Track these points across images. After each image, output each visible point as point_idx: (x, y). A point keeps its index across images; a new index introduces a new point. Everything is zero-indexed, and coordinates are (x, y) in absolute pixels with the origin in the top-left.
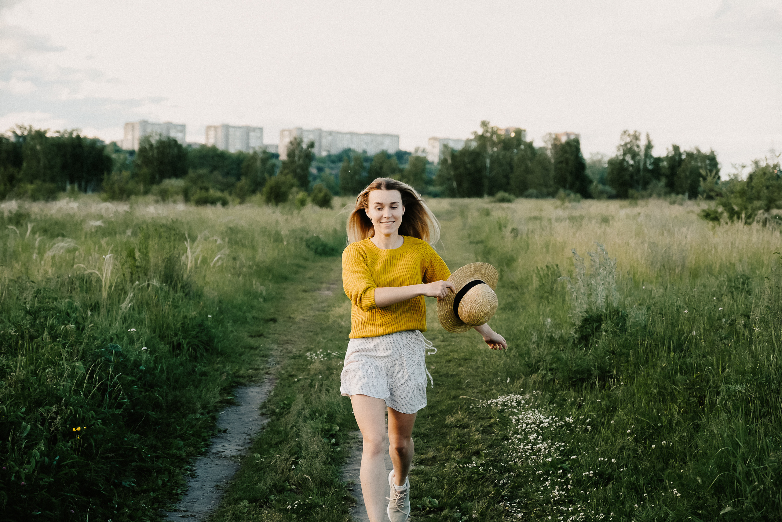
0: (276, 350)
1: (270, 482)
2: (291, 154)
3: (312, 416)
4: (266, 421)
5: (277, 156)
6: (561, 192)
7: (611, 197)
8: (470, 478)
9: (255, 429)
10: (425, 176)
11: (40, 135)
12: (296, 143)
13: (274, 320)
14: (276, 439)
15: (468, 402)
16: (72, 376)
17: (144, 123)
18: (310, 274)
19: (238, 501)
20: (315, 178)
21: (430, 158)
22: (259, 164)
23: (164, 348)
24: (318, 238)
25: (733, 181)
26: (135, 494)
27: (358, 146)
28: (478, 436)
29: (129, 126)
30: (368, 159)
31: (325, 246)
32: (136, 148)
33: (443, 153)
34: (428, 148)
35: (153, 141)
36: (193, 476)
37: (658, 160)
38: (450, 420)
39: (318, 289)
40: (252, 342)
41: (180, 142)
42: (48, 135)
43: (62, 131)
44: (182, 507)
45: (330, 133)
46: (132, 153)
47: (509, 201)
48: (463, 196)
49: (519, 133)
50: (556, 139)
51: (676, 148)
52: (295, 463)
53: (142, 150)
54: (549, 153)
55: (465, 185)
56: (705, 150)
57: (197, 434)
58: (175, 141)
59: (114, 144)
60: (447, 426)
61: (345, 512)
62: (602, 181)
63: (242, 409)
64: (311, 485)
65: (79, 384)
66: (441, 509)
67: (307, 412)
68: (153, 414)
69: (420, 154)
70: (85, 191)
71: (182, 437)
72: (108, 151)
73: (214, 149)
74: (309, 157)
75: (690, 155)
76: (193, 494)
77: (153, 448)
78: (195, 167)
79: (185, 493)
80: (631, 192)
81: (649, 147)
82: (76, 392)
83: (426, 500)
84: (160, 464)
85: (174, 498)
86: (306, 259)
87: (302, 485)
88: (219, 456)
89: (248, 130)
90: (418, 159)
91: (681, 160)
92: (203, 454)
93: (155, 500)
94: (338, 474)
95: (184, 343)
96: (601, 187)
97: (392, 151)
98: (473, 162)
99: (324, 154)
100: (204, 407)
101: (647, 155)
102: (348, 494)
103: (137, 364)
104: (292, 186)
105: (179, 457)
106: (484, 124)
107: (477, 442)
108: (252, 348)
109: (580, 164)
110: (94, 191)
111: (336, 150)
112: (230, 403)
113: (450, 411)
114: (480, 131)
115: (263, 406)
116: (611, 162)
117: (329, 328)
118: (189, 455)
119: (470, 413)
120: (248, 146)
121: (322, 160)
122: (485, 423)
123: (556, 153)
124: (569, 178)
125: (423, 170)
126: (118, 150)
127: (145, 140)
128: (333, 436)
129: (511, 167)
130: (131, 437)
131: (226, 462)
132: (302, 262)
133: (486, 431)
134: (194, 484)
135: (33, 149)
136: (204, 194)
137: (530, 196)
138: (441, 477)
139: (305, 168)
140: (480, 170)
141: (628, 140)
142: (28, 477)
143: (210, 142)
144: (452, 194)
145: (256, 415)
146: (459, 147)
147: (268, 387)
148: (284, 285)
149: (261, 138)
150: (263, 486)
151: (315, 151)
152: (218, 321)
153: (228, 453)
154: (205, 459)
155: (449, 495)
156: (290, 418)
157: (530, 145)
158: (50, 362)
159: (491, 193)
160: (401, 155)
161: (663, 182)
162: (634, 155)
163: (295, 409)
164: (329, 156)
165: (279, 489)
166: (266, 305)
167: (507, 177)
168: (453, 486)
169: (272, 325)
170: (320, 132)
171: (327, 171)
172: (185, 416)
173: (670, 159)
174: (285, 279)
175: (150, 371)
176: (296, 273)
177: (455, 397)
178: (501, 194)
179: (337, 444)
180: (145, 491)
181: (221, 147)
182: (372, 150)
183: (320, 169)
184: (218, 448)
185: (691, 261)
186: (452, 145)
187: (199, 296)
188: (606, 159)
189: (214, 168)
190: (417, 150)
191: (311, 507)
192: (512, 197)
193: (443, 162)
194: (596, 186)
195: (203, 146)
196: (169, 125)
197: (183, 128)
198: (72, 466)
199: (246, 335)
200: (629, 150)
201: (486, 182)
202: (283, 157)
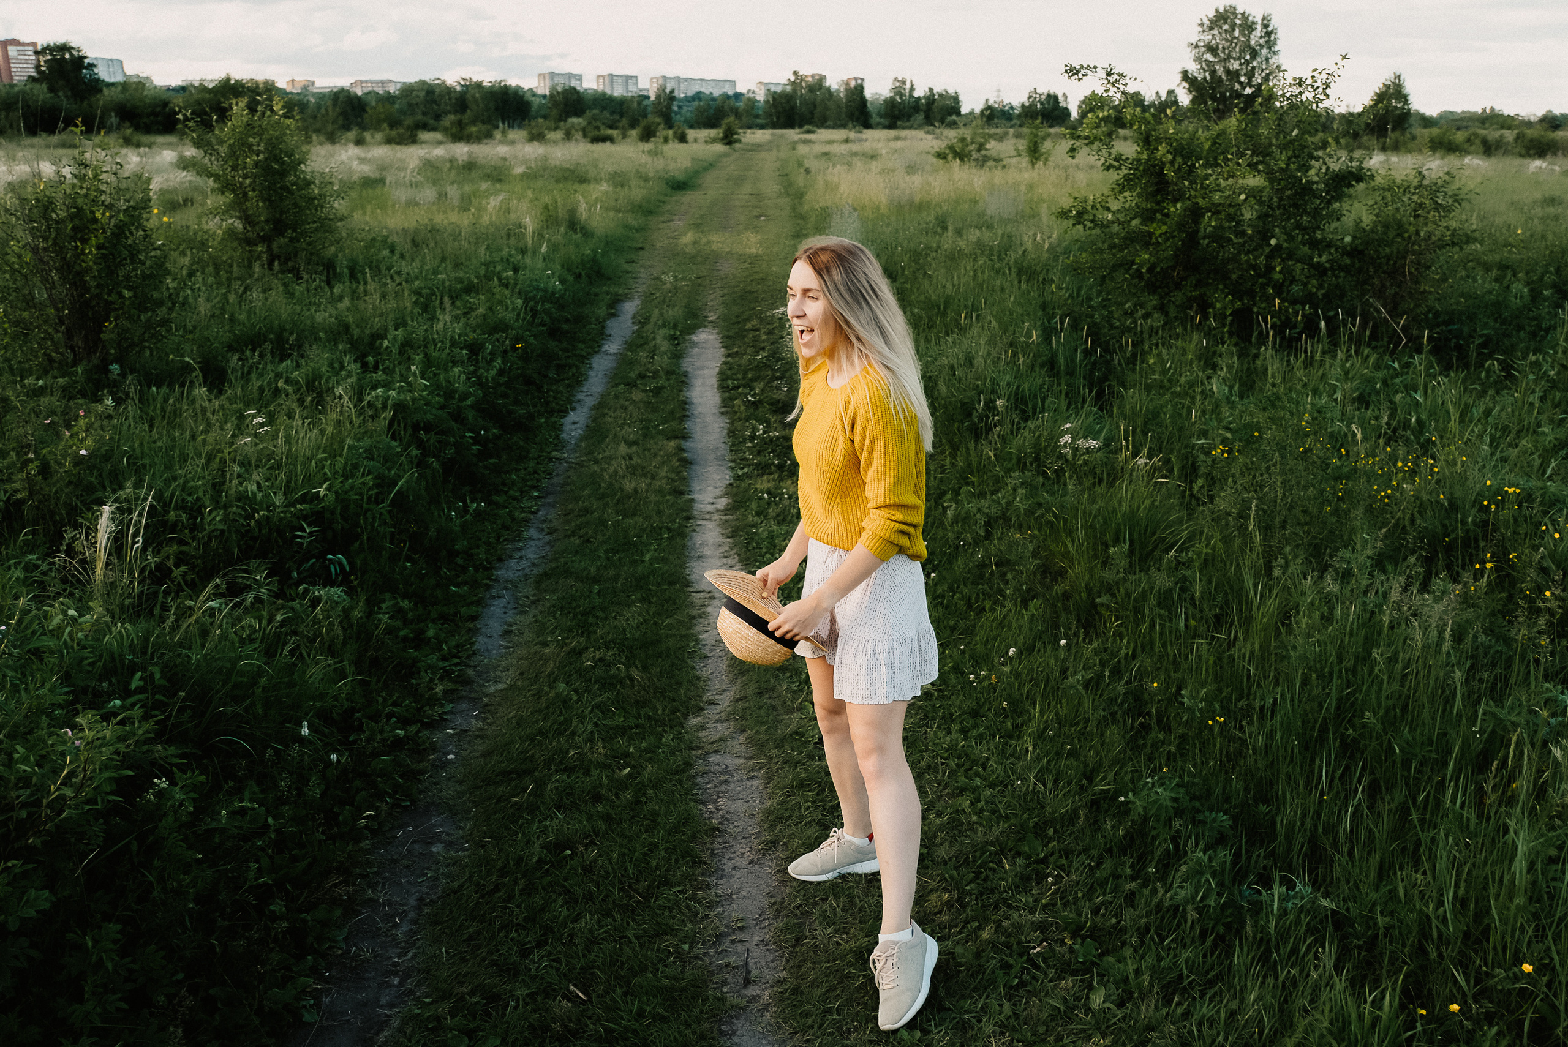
0: (643, 274)
1: (637, 372)
2: (658, 97)
3: (664, 326)
4: (636, 328)
5: (648, 97)
6: (850, 125)
7: (885, 127)
8: (757, 366)
9: (628, 333)
10: (756, 112)
11: (479, 85)
12: (663, 88)
13: (642, 249)
14: (641, 341)
15: (761, 312)
16: (513, 309)
17: (552, 75)
18: (668, 207)
19: (617, 385)
20: (677, 113)
21: (758, 98)
22: (635, 104)
23: (570, 278)
24: (674, 177)
25: (972, 113)
26: (556, 381)
27: (706, 90)
28: (764, 337)
29: (541, 76)
30: (714, 99)
31: (678, 182)
32: (548, 93)
33: (767, 95)
34: (757, 90)
35: (559, 89)
36: (591, 368)
37: (919, 98)
38: (748, 326)
39: (672, 220)
40: (626, 267)
41: (578, 88)
42: (485, 84)
43: (493, 80)
44: (585, 389)
45: (686, 80)
46: (544, 96)
47: (812, 132)
48: (781, 128)
49: (822, 79)
50: (847, 84)
51: (931, 90)
52: (653, 358)
53: (552, 96)
54: (842, 95)
55: (782, 120)
56: (951, 91)
57: (593, 340)
58: (574, 88)
59: (531, 90)
60: (745, 330)
61: (681, 391)
62: (880, 116)
63: (621, 319)
64: (662, 373)
65: (519, 314)
66: (738, 387)
67: (660, 322)
68: (565, 327)
69: (751, 95)
70: (513, 127)
71: (584, 342)
72: (528, 96)
73: (604, 94)
74: (671, 98)
75: (941, 95)
76: (592, 380)
77: (566, 350)
78: (590, 108)
79: (586, 380)
80: (899, 123)
81: (912, 89)
82: (517, 320)
83: (730, 382)
84: (570, 361)
86: (666, 195)
87: (656, 374)
88: (606, 353)
89: (627, 79)
90: (749, 99)
91: (934, 100)
92: (597, 352)
93: (568, 386)
94: (679, 366)
95: (583, 273)
96: (878, 120)
97: (730, 93)
98: (788, 102)
99: (682, 95)
100: (597, 320)
101: (911, 96)
102: (684, 379)
103: (553, 293)
104: (659, 124)
105: (582, 356)
106: (795, 73)
107: (764, 341)
108: (628, 272)
109: (863, 101)
110: (520, 127)
111: (691, 92)
112: (613, 315)
113: (748, 319)
114: (793, 78)
115: (634, 317)
116: (885, 101)
117: (678, 254)
118: (588, 354)
119: (761, 320)
120: (628, 91)
121: (681, 100)
122: (770, 327)
123: (847, 95)
124: (857, 113)
125: (753, 108)
126: (535, 95)
127: (553, 88)
128: (676, 339)
129: (815, 106)
130: (552, 344)
131: (611, 358)
132: (662, 198)
133: (770, 333)
134: (592, 373)
135: (474, 97)
136: (596, 133)
137: (828, 127)
138: (739, 366)
139: (669, 107)
140: (793, 108)
141: (898, 84)
142: (493, 379)
143: (601, 88)
144: (774, 126)
145: (629, 323)
146: (779, 89)
147: (637, 302)
148: (650, 218)
149: (636, 84)
150: (633, 375)
151: (676, 94)
152: (605, 253)
153: (612, 351)
154: (598, 356)
155: (743, 378)
156: (649, 327)
157: (828, 89)
158: (500, 302)
159: (801, 126)
160: (738, 96)
161: (920, 117)
162: (901, 95)
163: (653, 320)
164: (686, 97)
165: (642, 376)
166: (638, 235)
167: (812, 113)
168: (745, 373)
169: (641, 253)
170: (678, 79)
171: (685, 108)
172: (585, 326)
173: (927, 98)
174: (650, 212)
175: (562, 297)
176: (658, 206)
177: (754, 309)
178: (807, 127)
179: (678, 344)
180: (563, 380)
181: (608, 91)
182: (717, 92)
183: (680, 107)
184: (606, 347)
185: (917, 199)
186: (773, 89)
187: (592, 235)
188: (883, 98)
189: (604, 108)
190: (749, 91)
191: (662, 388)
192: (815, 129)
193: (766, 102)
194: (875, 119)
195: (596, 91)
196: (570, 75)
197: (579, 78)
198: (517, 369)
199: (623, 261)
200: (898, 91)
201: (797, 118)
202: (653, 98)
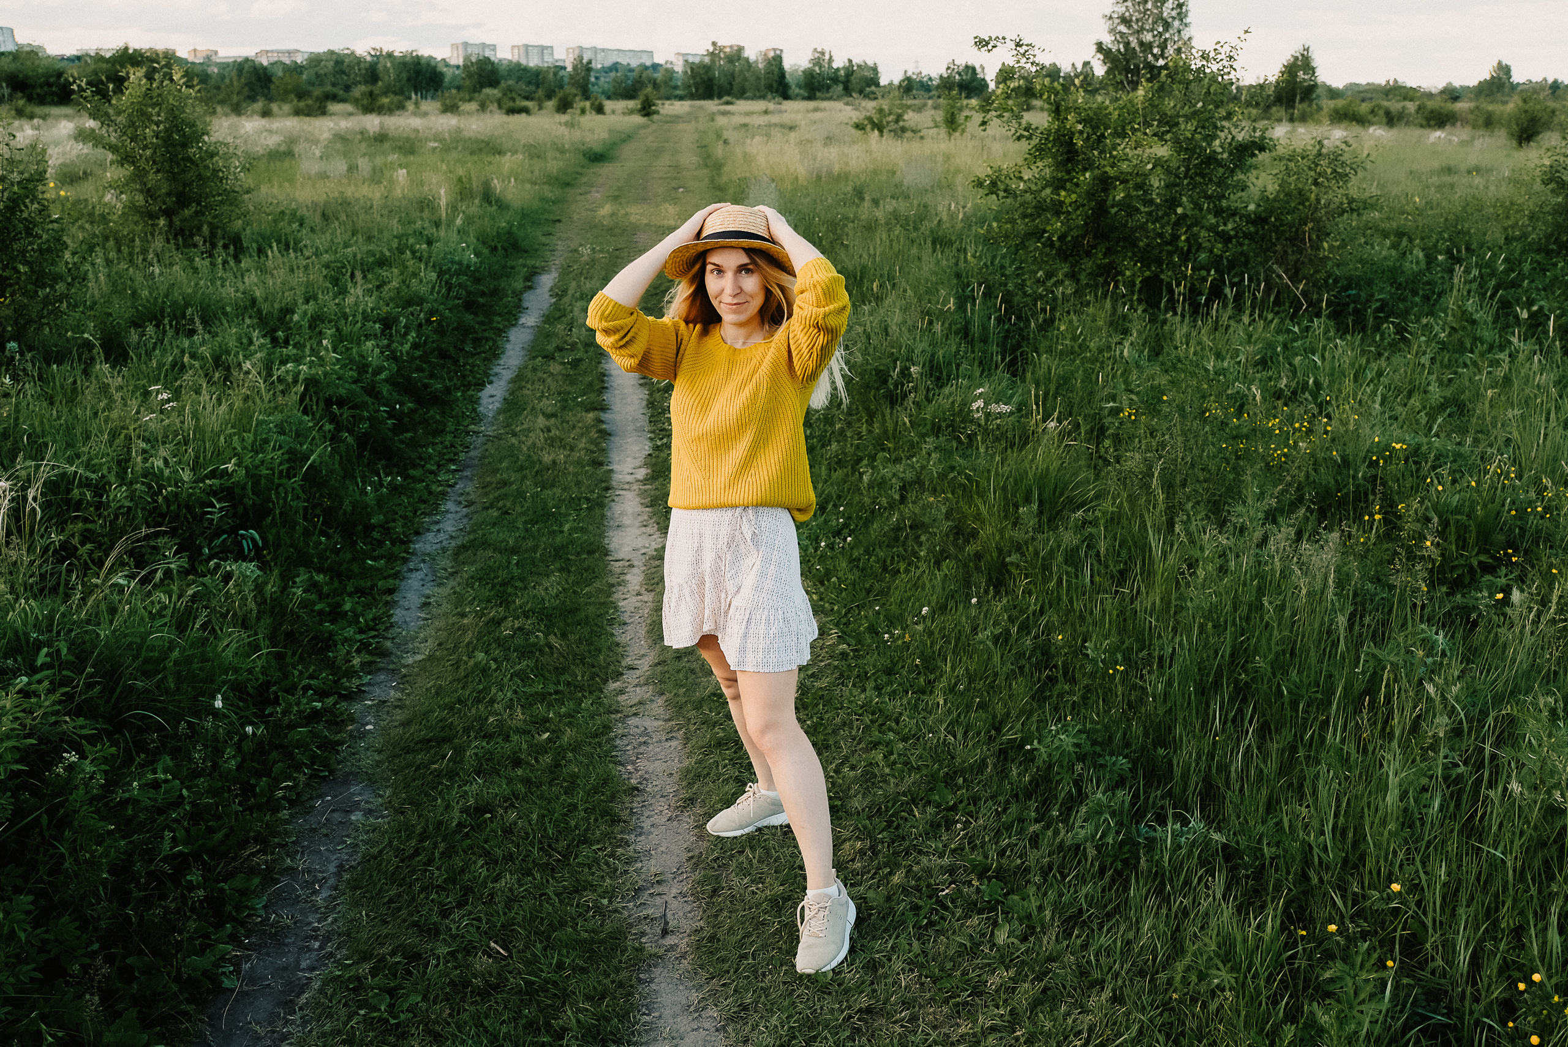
0: (560, 246)
1: (554, 345)
2: (575, 68)
3: (582, 299)
4: (553, 300)
5: (564, 68)
6: (769, 96)
7: (804, 98)
9: (546, 306)
10: (674, 83)
12: (579, 59)
13: (559, 221)
14: (558, 314)
16: (428, 283)
17: (466, 45)
18: (585, 179)
19: (534, 358)
20: (594, 85)
21: (676, 69)
22: (551, 75)
23: (486, 251)
24: (591, 149)
25: (890, 84)
26: (473, 355)
27: (624, 60)
29: (454, 46)
31: (596, 154)
32: (461, 63)
33: (685, 66)
34: (675, 61)
35: (473, 59)
36: (508, 341)
37: (838, 69)
39: (590, 192)
40: (543, 239)
41: (493, 59)
44: (502, 362)
45: (603, 50)
46: (458, 67)
47: (731, 103)
48: (700, 99)
49: (740, 49)
50: (765, 55)
51: (850, 61)
53: (465, 66)
54: (761, 66)
55: (701, 91)
56: (870, 63)
57: (510, 313)
58: (488, 59)
59: (444, 60)
62: (799, 86)
63: (538, 291)
65: (433, 288)
68: (481, 300)
69: (669, 66)
70: (426, 98)
71: (500, 315)
72: (441, 67)
73: (518, 64)
74: (588, 69)
75: (859, 66)
76: (509, 353)
77: (482, 323)
78: (505, 79)
80: (818, 94)
81: (831, 59)
82: (432, 293)
84: (487, 334)
85: (496, 356)
86: (583, 167)
87: (574, 346)
88: (523, 326)
89: (543, 49)
90: (667, 70)
91: (853, 71)
92: (514, 325)
93: (485, 359)
95: (499, 246)
96: (797, 91)
97: (648, 63)
98: (706, 73)
99: (600, 66)
100: (513, 293)
101: (830, 67)
103: (468, 266)
104: (576, 95)
105: (498, 329)
106: (714, 44)
108: (544, 245)
109: (782, 74)
110: (433, 98)
111: (608, 63)
112: (530, 288)
114: (711, 49)
115: (551, 290)
116: (804, 72)
117: (595, 226)
118: (505, 326)
120: (543, 62)
121: (598, 71)
123: (765, 67)
124: (775, 85)
125: (671, 79)
126: (447, 65)
127: (466, 58)
129: (733, 77)
130: (469, 317)
131: (528, 330)
132: (579, 170)
134: (508, 346)
135: (385, 67)
136: (511, 104)
137: (747, 99)
139: (586, 79)
140: (711, 80)
141: (817, 55)
142: (408, 353)
143: (515, 59)
144: (692, 97)
145: (547, 296)
146: (697, 60)
147: (554, 275)
148: (567, 190)
149: (552, 54)
150: (550, 348)
151: (593, 65)
152: (521, 226)
153: (529, 324)
154: (515, 329)
157: (747, 59)
158: (414, 276)
159: (719, 98)
160: (656, 67)
161: (840, 87)
162: (820, 66)
163: (571, 292)
164: (603, 68)
165: (560, 349)
166: (554, 207)
167: (730, 84)
169: (558, 225)
170: (595, 50)
171: (602, 79)
172: (501, 299)
173: (846, 69)
174: (567, 184)
175: (477, 270)
176: (575, 178)
178: (726, 98)
180: (480, 353)
181: (523, 62)
182: (634, 63)
183: (597, 78)
184: (522, 321)
186: (691, 60)
187: (508, 207)
188: (802, 69)
189: (519, 79)
190: (667, 62)
191: (580, 360)
192: (734, 100)
193: (686, 73)
194: (794, 90)
195: (510, 61)
196: (484, 45)
197: (493, 48)
198: (433, 342)
199: (539, 233)
200: (817, 62)
201: (716, 88)
202: (570, 69)
